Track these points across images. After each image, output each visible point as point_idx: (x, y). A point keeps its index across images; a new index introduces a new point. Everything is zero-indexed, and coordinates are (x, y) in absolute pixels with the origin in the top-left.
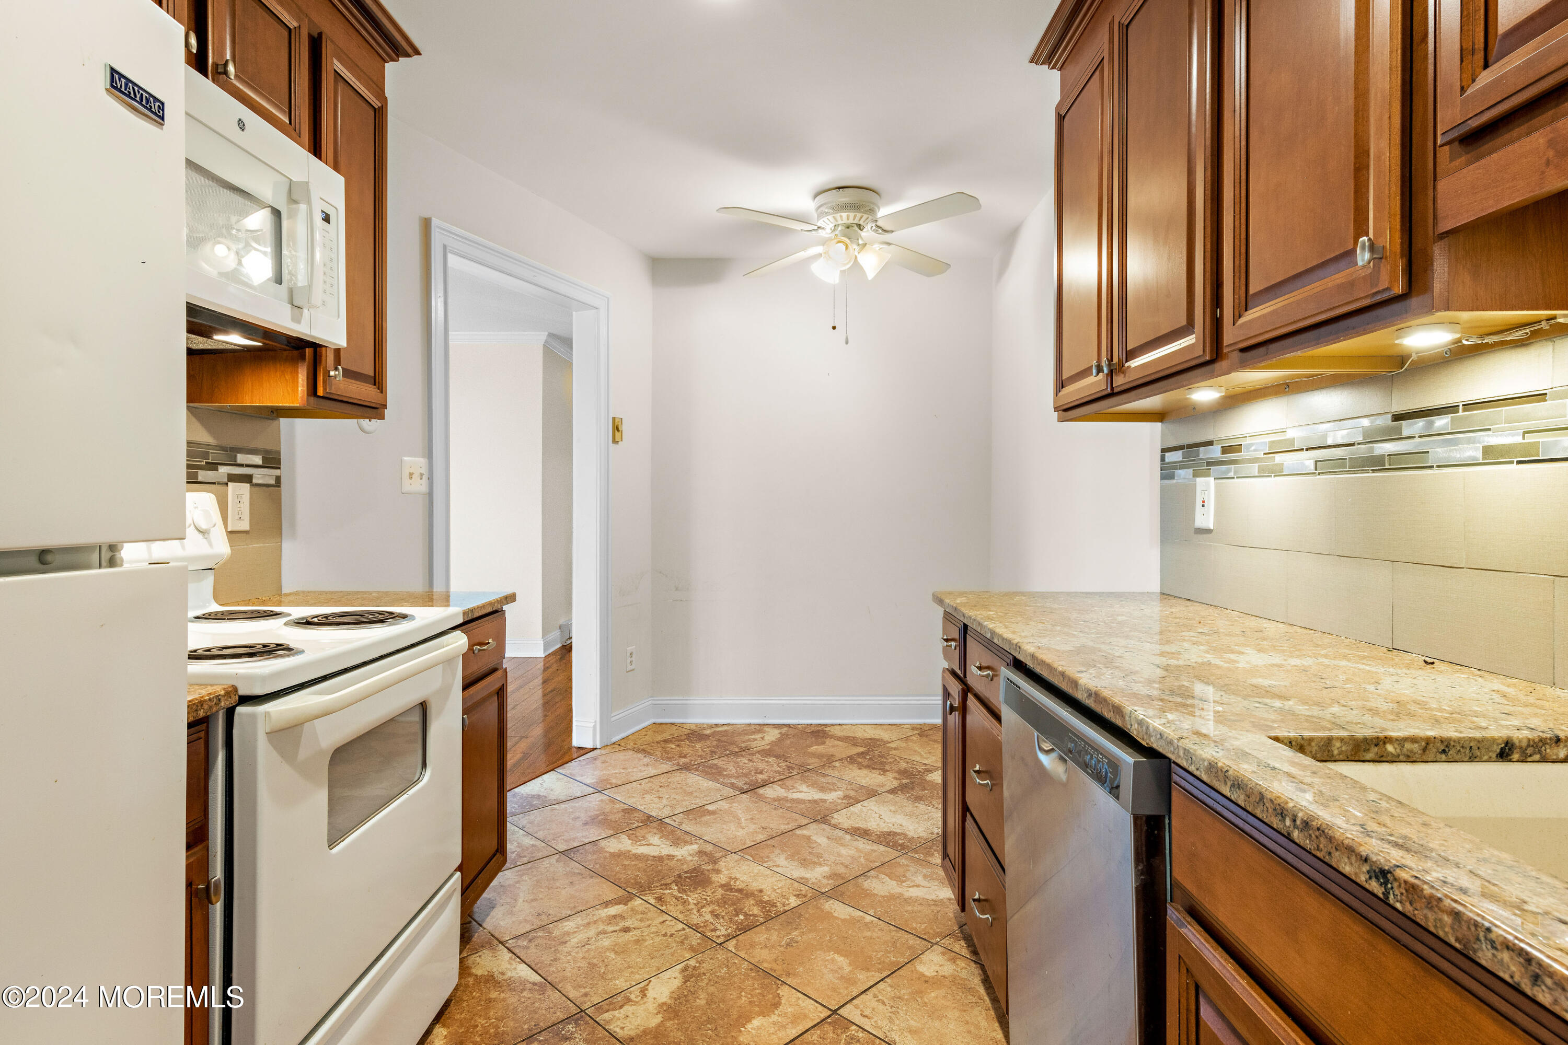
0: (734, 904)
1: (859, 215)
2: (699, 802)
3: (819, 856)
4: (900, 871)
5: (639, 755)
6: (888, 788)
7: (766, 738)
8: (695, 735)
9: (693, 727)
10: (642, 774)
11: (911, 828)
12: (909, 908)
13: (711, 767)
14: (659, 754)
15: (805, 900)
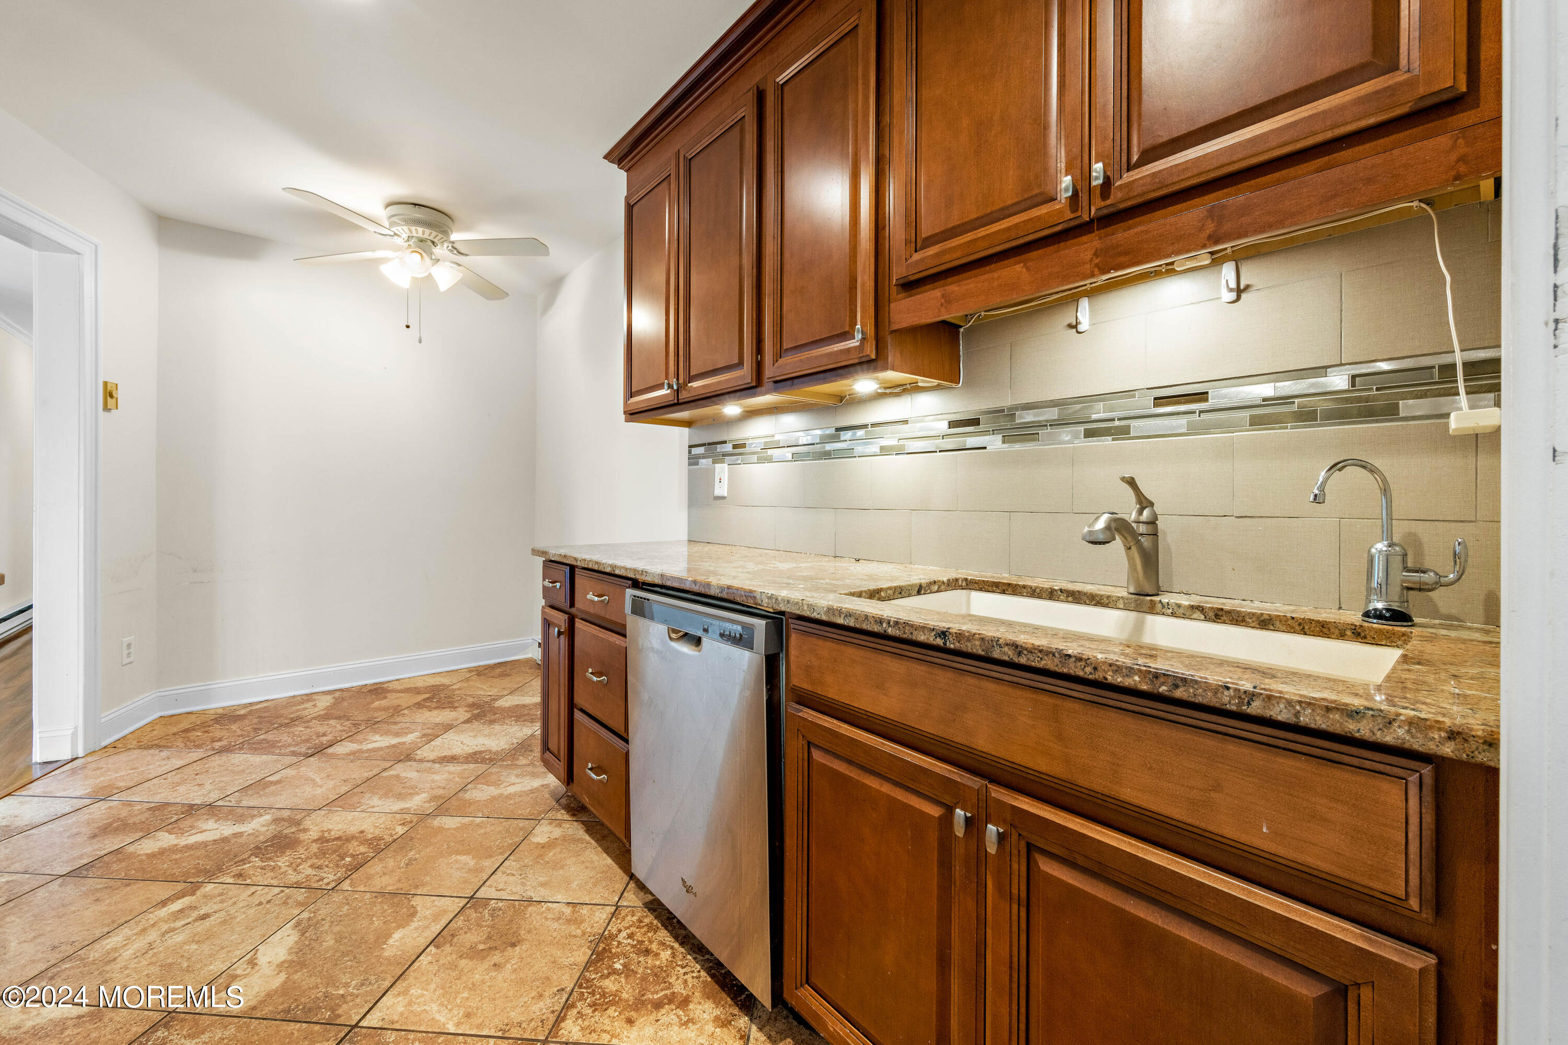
0: (335, 851)
1: (434, 234)
2: (256, 777)
3: (415, 787)
4: (494, 777)
5: (152, 751)
6: (462, 720)
7: (318, 704)
8: (226, 717)
9: (221, 711)
10: (163, 769)
11: (493, 744)
12: (512, 802)
13: (260, 742)
14: (182, 745)
15: (411, 825)
